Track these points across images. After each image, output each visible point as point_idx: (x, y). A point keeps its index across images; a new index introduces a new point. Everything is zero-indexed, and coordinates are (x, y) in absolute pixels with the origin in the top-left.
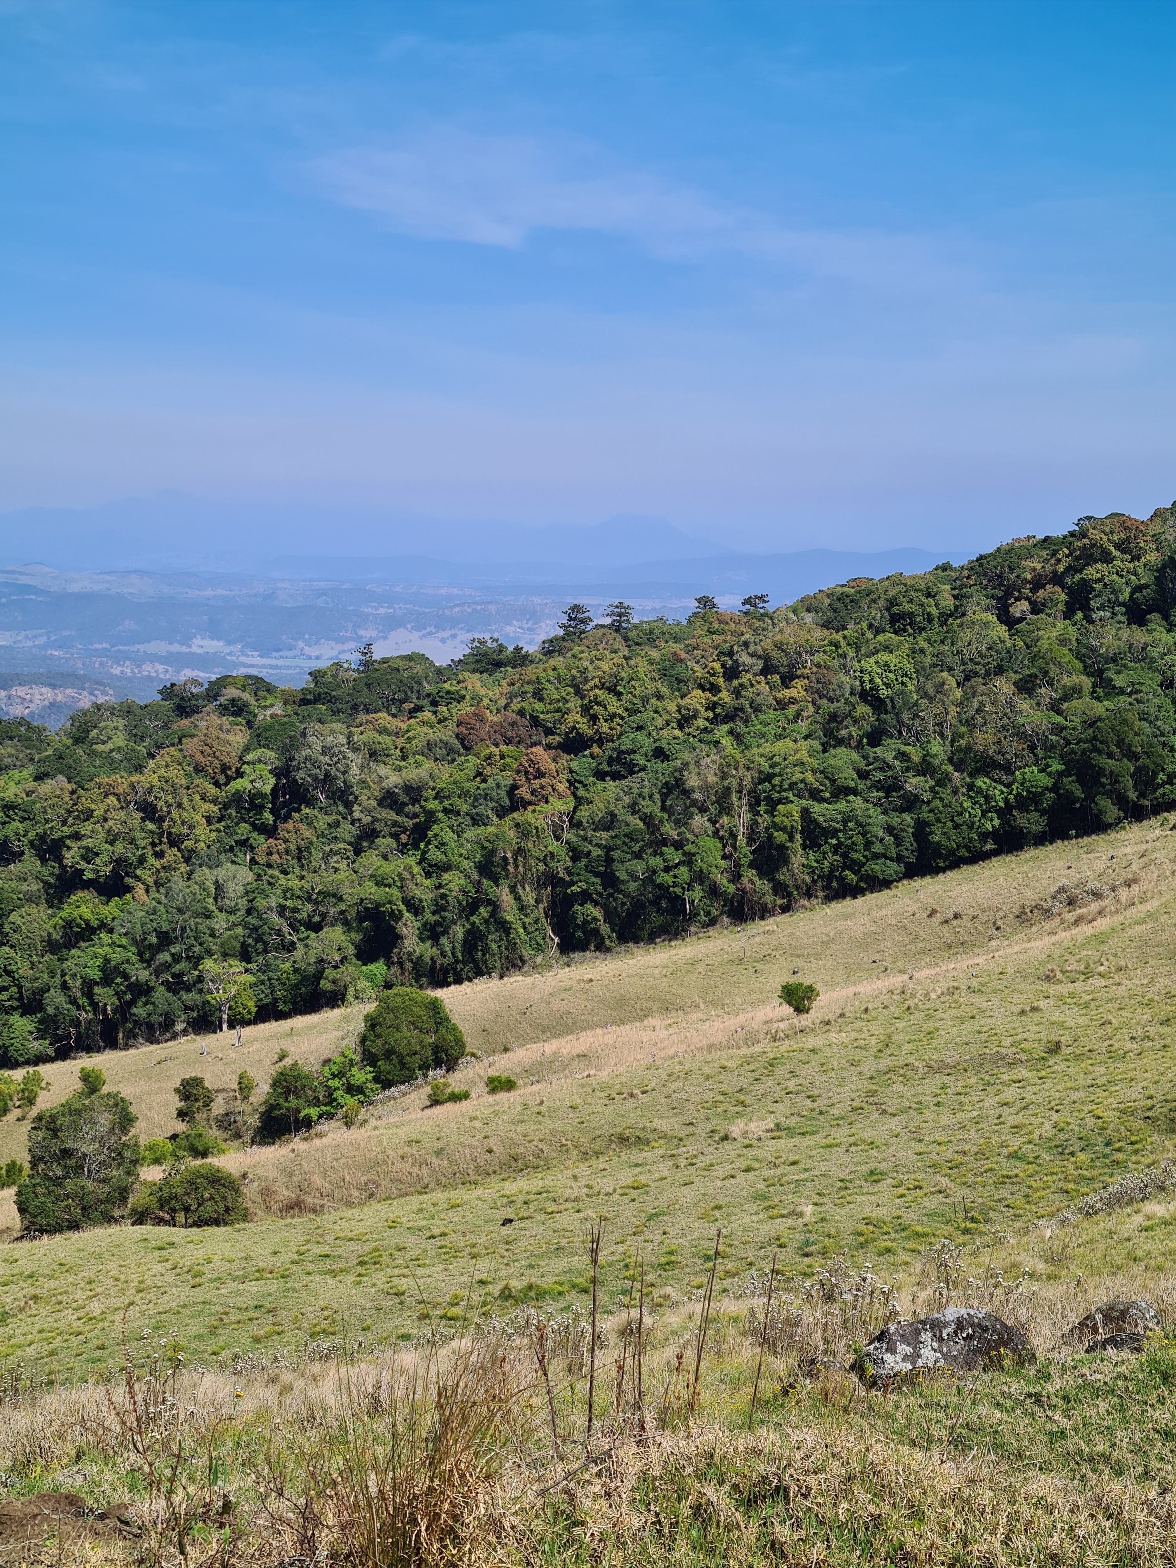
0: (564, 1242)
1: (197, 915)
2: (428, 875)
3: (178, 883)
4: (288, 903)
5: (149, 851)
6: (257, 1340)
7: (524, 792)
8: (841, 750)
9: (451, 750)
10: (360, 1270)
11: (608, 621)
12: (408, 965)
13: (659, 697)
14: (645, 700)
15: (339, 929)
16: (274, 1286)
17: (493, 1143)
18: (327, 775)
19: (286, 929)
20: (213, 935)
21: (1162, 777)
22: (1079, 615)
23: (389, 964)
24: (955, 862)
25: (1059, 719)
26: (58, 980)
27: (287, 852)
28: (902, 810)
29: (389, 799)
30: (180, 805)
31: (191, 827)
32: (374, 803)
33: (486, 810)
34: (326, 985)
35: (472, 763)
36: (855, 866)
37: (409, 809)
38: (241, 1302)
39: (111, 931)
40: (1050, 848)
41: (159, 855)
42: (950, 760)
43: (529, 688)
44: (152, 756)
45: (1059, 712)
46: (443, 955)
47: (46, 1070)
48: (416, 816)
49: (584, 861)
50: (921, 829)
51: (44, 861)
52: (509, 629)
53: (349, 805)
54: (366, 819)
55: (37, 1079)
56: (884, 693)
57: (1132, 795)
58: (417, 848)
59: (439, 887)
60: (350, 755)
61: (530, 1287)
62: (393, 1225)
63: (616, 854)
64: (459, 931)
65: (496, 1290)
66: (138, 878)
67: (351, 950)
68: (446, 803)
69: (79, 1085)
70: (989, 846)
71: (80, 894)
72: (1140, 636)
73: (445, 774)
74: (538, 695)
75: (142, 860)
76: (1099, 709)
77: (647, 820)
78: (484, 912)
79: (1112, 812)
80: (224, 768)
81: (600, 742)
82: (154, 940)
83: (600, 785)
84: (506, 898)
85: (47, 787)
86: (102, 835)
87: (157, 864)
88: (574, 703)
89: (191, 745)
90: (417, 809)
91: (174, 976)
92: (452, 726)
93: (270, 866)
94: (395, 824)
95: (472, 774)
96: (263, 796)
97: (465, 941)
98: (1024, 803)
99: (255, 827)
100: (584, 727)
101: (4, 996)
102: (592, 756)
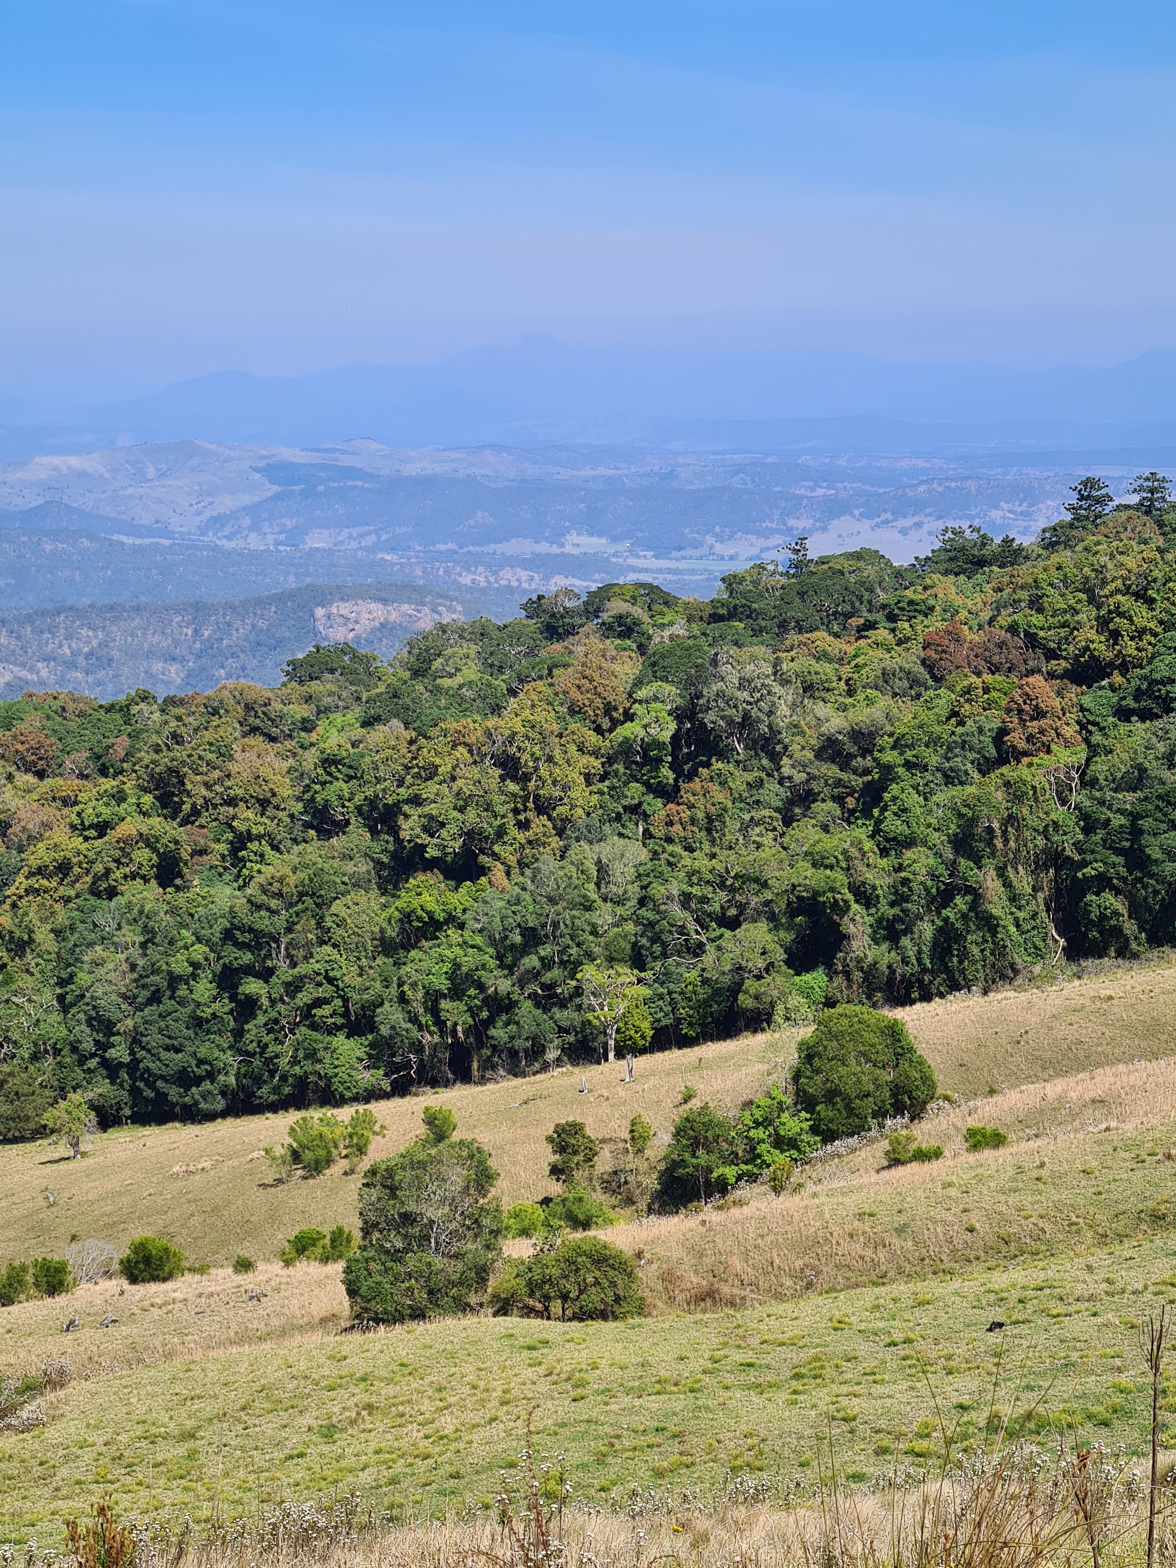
0: (1075, 1356)
1: (573, 905)
2: (884, 852)
3: (548, 863)
4: (695, 890)
5: (510, 820)
6: (659, 1474)
7: (1016, 738)
9: (915, 682)
10: (796, 1385)
11: (1134, 499)
12: (857, 976)
15: (763, 926)
16: (680, 1402)
17: (975, 1219)
18: (746, 716)
19: (692, 926)
20: (594, 933)
23: (831, 974)
26: (393, 990)
27: (693, 821)
29: (830, 749)
30: (550, 759)
31: (565, 788)
32: (810, 755)
33: (964, 763)
34: (745, 1001)
35: (944, 699)
37: (859, 762)
38: (639, 1421)
39: (461, 926)
41: (524, 825)
43: (1024, 595)
44: (513, 692)
46: (905, 961)
47: (378, 1108)
48: (867, 772)
49: (1101, 834)
51: (374, 832)
52: (995, 514)
53: (775, 758)
54: (800, 777)
55: (368, 1121)
58: (868, 815)
59: (900, 868)
60: (777, 689)
61: (1029, 1416)
62: (839, 1326)
63: (1146, 824)
64: (927, 929)
65: (981, 1418)
66: (496, 857)
67: (780, 955)
68: (909, 755)
69: (422, 1130)
71: (421, 877)
73: (907, 714)
74: (1036, 604)
75: (501, 832)
78: (961, 902)
80: (609, 708)
81: (1124, 669)
82: (517, 939)
83: (1124, 728)
84: (992, 885)
85: (378, 735)
86: (449, 800)
87: (521, 837)
88: (1087, 615)
89: (564, 678)
90: (868, 762)
91: (543, 987)
92: (916, 649)
93: (669, 840)
94: (839, 783)
95: (944, 713)
96: (660, 745)
97: (935, 943)
99: (650, 788)
100: (1101, 648)
101: (326, 1010)
102: (1112, 688)
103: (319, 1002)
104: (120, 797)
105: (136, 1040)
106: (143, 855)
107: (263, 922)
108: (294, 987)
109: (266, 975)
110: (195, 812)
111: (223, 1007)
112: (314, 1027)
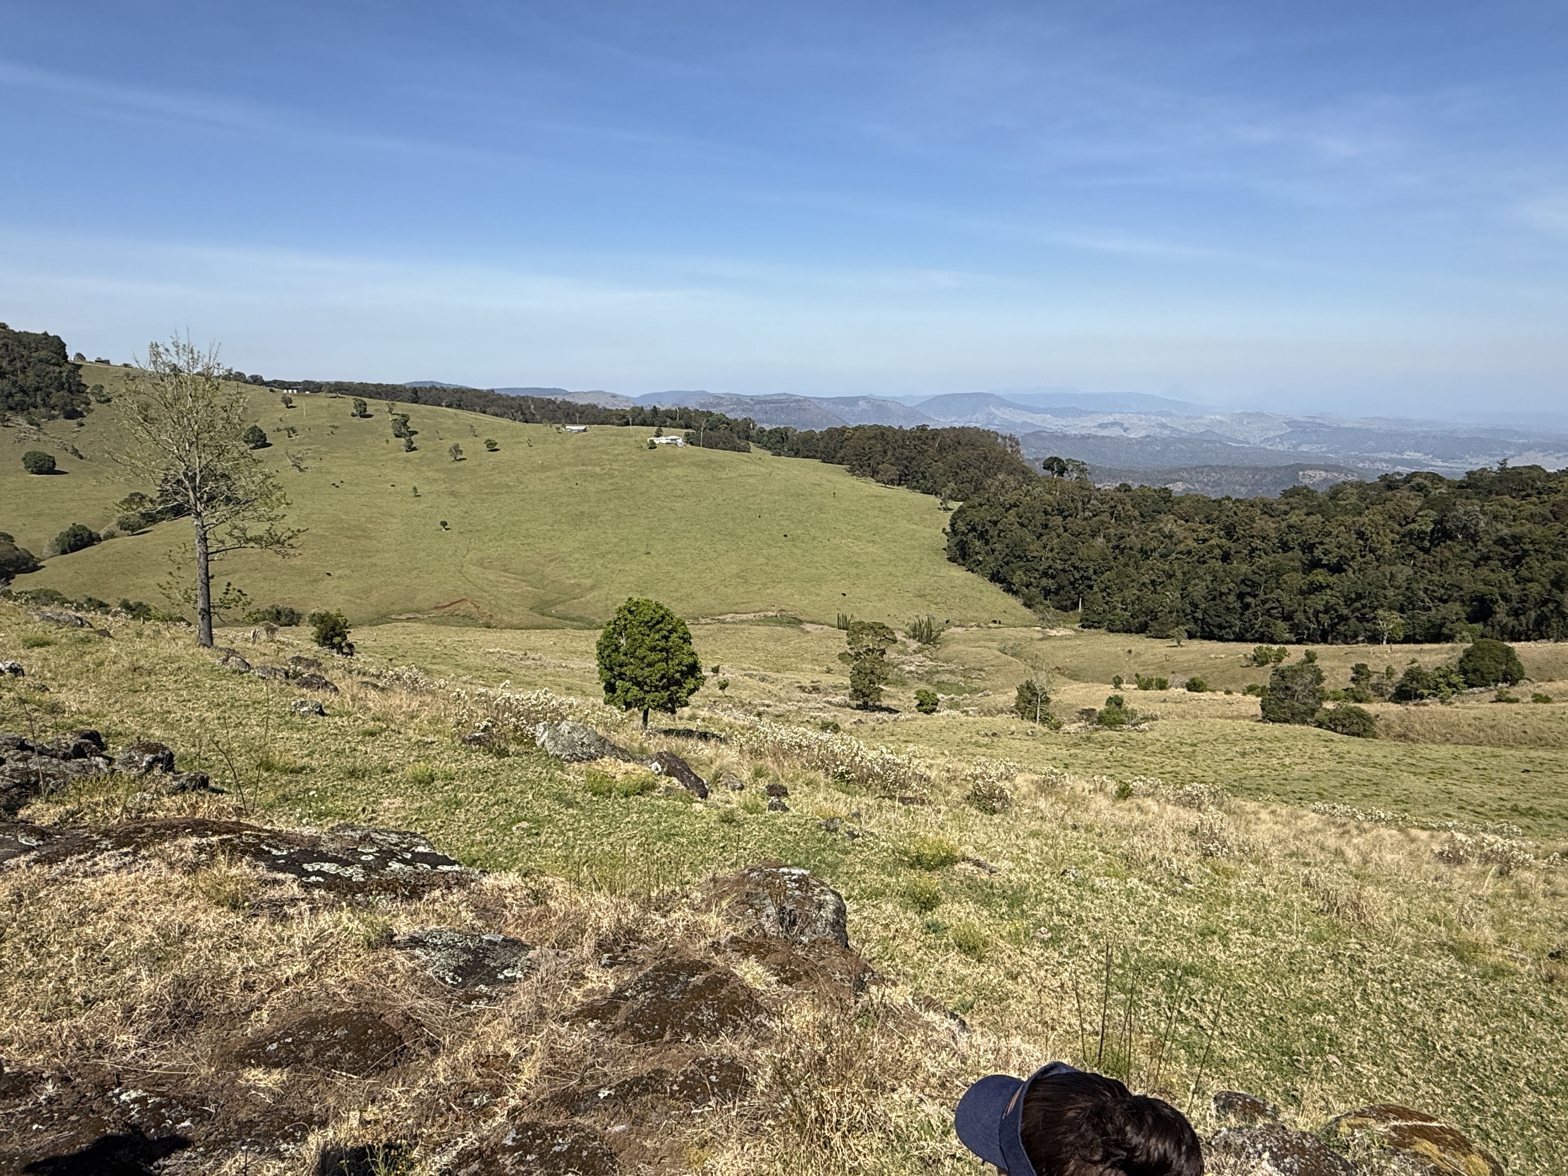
1: (1378, 587)
2: (1518, 583)
3: (1370, 571)
4: (1431, 587)
5: (1358, 554)
9: (1545, 518)
12: (1498, 628)
15: (1458, 604)
17: (1527, 728)
18: (1465, 526)
19: (1427, 600)
20: (1385, 598)
23: (1486, 625)
26: (1302, 608)
27: (1434, 562)
29: (1501, 541)
30: (1378, 534)
31: (1383, 544)
32: (1491, 542)
34: (1445, 631)
35: (1558, 526)
39: (1332, 589)
41: (1363, 556)
44: (1368, 508)
46: (1521, 625)
47: (1289, 647)
48: (1516, 551)
51: (1304, 553)
53: (1475, 542)
54: (1485, 550)
55: (1284, 651)
58: (1513, 567)
59: (1524, 589)
60: (1481, 516)
64: (1533, 614)
66: (1350, 566)
67: (1464, 616)
68: (1537, 547)
69: (1304, 657)
71: (1319, 570)
73: (1539, 531)
75: (1353, 558)
78: (1551, 606)
80: (1406, 517)
82: (1353, 596)
85: (1311, 519)
86: (1335, 544)
87: (1361, 560)
89: (1389, 505)
90: (1517, 547)
91: (1361, 614)
92: (1549, 506)
93: (1423, 568)
94: (1503, 554)
95: (1557, 532)
96: (1426, 533)
97: (1536, 620)
99: (1418, 548)
101: (1275, 611)
103: (1273, 608)
104: (1212, 531)
105: (1205, 612)
106: (1217, 551)
107: (1256, 578)
108: (1264, 602)
109: (1255, 596)
110: (1238, 539)
111: (1238, 605)
112: (1270, 616)
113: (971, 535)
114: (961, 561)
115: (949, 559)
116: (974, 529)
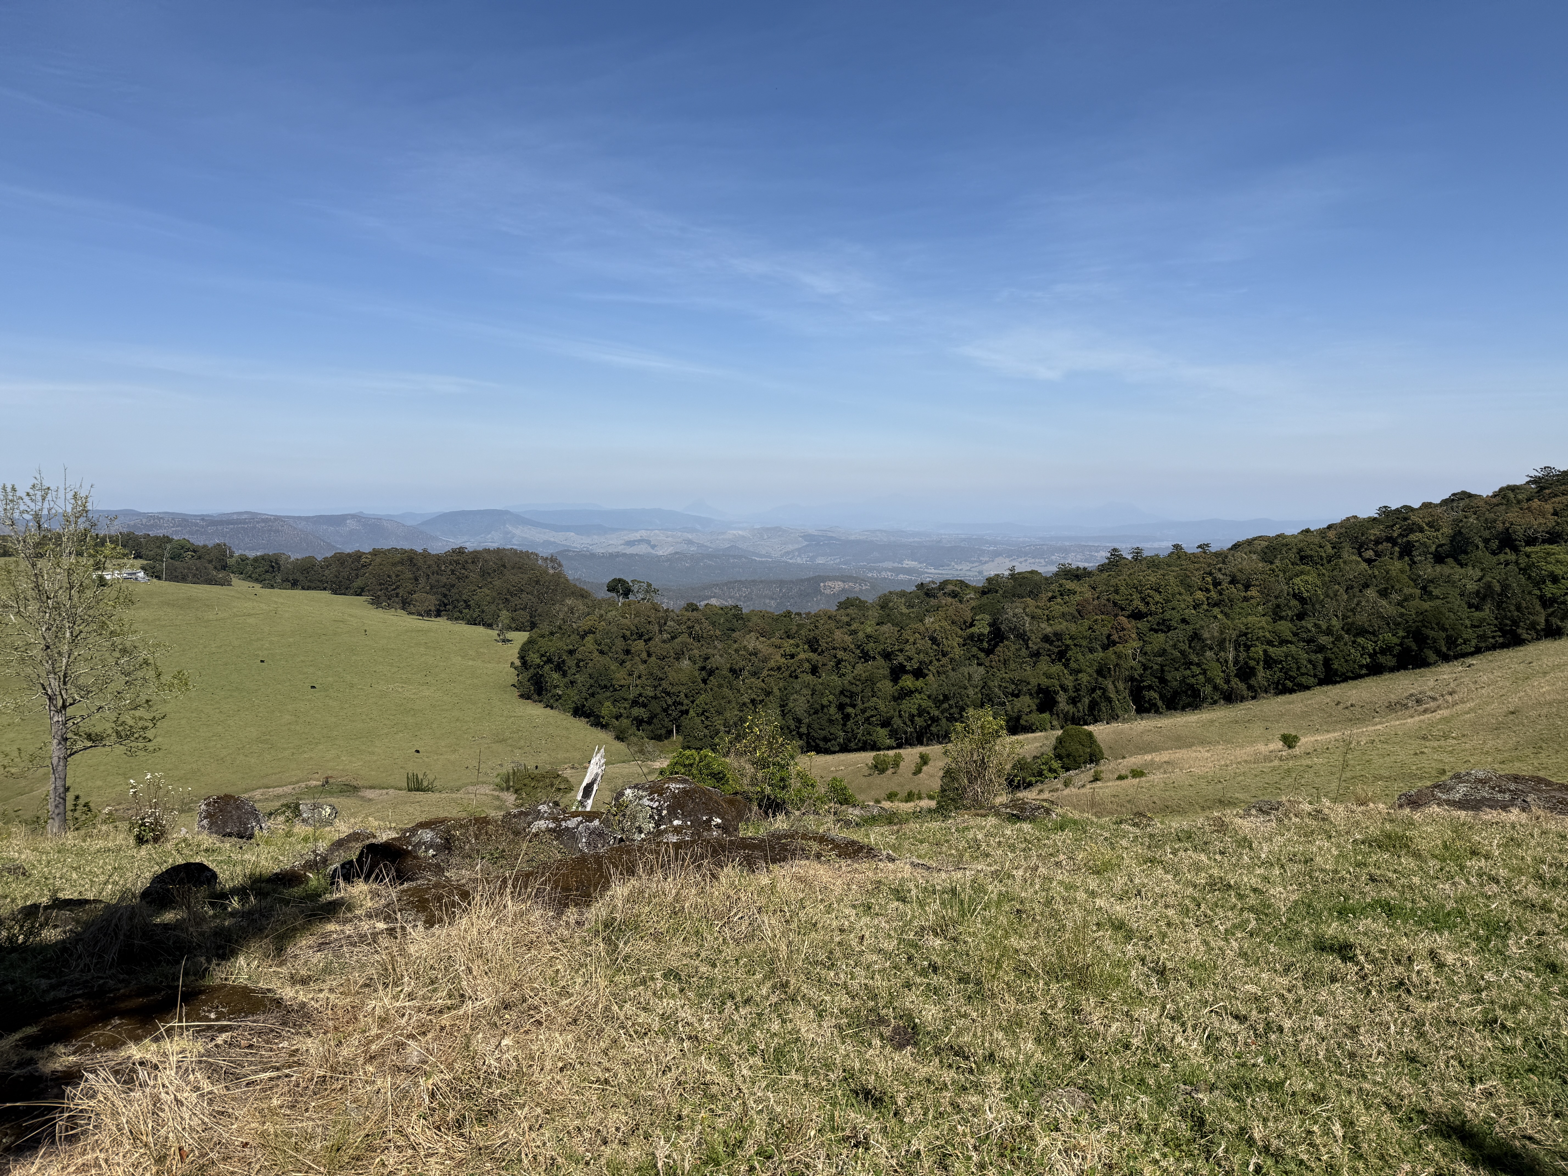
1: (960, 687)
2: (1071, 674)
3: (951, 673)
4: (1003, 684)
5: (934, 658)
7: (1115, 637)
8: (1283, 622)
9: (1074, 617)
11: (1131, 556)
12: (1061, 715)
13: (1180, 594)
14: (1173, 595)
15: (1028, 697)
18: (1015, 626)
19: (1002, 696)
20: (968, 697)
21: (1460, 641)
22: (1407, 558)
23: (1052, 714)
24: (1345, 679)
25: (1403, 610)
26: (897, 713)
27: (999, 661)
28: (1316, 652)
29: (1046, 639)
30: (947, 638)
31: (952, 648)
32: (1038, 640)
33: (1097, 645)
34: (1022, 722)
35: (1087, 623)
36: (1292, 679)
37: (1056, 643)
39: (921, 693)
40: (1398, 674)
41: (939, 660)
42: (1343, 628)
44: (926, 615)
45: (1403, 607)
46: (1079, 711)
47: (903, 752)
48: (1059, 646)
49: (1149, 671)
50: (1327, 662)
51: (886, 660)
53: (1025, 641)
54: (1035, 648)
55: (899, 756)
56: (1305, 595)
57: (1444, 649)
58: (1062, 661)
59: (1077, 680)
60: (1026, 618)
63: (1166, 668)
64: (1086, 701)
66: (929, 670)
67: (1035, 707)
68: (1075, 641)
70: (1364, 671)
71: (905, 676)
72: (1446, 570)
73: (1073, 628)
75: (931, 662)
76: (1426, 605)
77: (1182, 652)
78: (1099, 692)
79: (1432, 657)
80: (965, 622)
81: (1152, 615)
82: (942, 698)
83: (1155, 635)
84: (1111, 687)
85: (884, 628)
86: (914, 651)
87: (938, 664)
88: (1136, 596)
90: (1060, 643)
91: (950, 714)
92: (1073, 606)
93: (991, 667)
94: (1049, 650)
95: (1087, 628)
96: (984, 635)
97: (1089, 706)
98: (1383, 652)
99: (980, 649)
100: (1143, 608)
101: (874, 719)
102: (1148, 621)
103: (872, 716)
104: (797, 646)
105: (809, 726)
106: (806, 665)
107: (854, 689)
108: (863, 711)
109: (854, 706)
110: (823, 652)
111: (839, 716)
112: (869, 724)
113: (547, 667)
114: (536, 697)
115: (522, 696)
116: (549, 661)
